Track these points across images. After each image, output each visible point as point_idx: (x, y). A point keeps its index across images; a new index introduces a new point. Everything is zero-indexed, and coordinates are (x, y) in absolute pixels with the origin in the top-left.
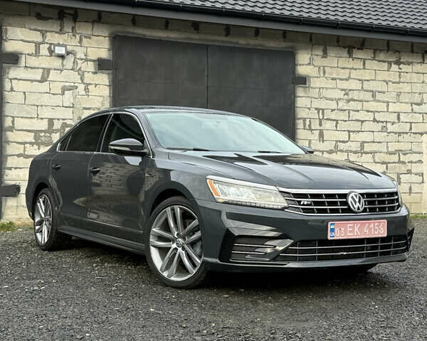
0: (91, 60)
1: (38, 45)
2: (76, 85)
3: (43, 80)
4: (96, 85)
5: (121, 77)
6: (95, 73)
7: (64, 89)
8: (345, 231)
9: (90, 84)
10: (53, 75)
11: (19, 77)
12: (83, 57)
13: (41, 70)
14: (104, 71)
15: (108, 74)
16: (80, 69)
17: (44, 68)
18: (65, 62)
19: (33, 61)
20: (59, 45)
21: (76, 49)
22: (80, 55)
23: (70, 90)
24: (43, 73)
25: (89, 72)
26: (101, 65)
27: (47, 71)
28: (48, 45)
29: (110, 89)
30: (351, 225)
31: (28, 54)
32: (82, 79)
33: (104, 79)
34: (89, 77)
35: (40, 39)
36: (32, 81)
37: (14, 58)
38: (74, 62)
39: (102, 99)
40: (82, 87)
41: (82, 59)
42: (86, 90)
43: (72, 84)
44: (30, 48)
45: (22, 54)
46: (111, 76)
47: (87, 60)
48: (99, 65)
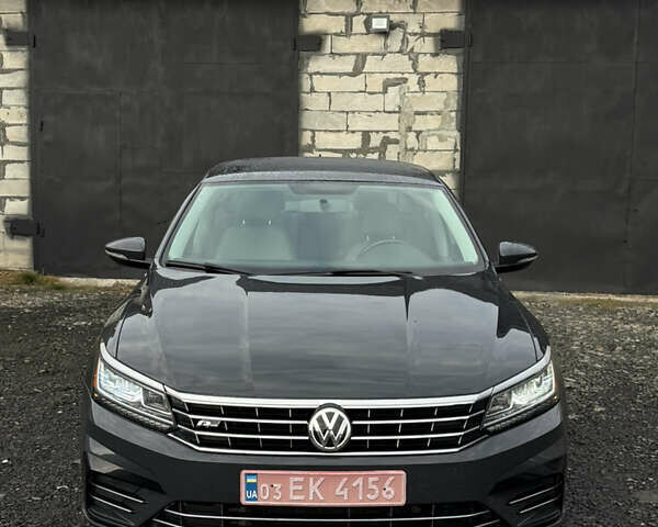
0: (429, 35)
1: (349, 18)
2: (406, 76)
3: (356, 72)
4: (436, 74)
5: (478, 58)
6: (435, 55)
7: (387, 85)
8: (285, 489)
9: (427, 74)
10: (371, 64)
11: (321, 71)
12: (418, 30)
13: (354, 57)
14: (449, 51)
15: (457, 55)
16: (413, 49)
17: (357, 54)
18: (389, 41)
19: (342, 45)
20: (380, 15)
21: (406, 18)
22: (413, 28)
23: (395, 85)
24: (356, 61)
25: (425, 54)
26: (446, 41)
27: (361, 58)
28: (365, 17)
29: (459, 80)
30: (301, 479)
31: (336, 34)
32: (414, 66)
33: (449, 63)
34: (425, 63)
35: (352, 9)
36: (341, 75)
37: (316, 42)
38: (403, 41)
39: (444, 96)
40: (413, 79)
41: (415, 34)
42: (421, 83)
43: (400, 76)
44: (337, 25)
45: (327, 34)
46: (461, 58)
47: (423, 35)
48: (442, 41)
